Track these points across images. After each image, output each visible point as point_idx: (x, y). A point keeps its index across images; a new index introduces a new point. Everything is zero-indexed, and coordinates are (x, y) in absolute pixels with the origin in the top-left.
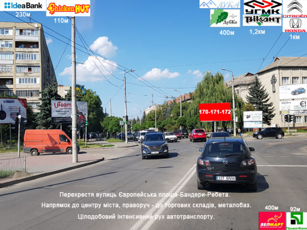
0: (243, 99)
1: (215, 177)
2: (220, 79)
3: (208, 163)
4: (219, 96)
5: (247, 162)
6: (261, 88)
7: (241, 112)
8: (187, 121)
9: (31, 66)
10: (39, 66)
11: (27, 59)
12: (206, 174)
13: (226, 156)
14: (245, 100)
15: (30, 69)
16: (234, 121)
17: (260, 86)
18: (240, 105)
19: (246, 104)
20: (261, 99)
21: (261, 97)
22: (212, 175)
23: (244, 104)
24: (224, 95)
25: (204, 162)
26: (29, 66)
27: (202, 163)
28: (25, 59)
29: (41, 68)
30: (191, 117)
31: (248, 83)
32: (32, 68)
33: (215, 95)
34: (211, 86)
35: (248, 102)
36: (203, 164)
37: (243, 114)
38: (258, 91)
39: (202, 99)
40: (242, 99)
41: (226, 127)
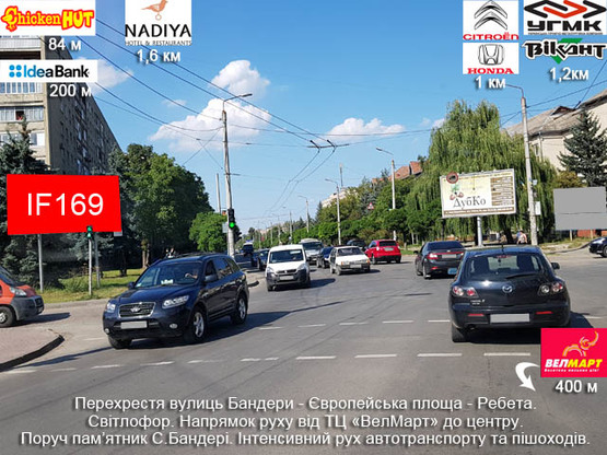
0: (551, 162)
1: (488, 315)
2: (490, 115)
3: (472, 292)
4: (489, 157)
5: (550, 287)
6: (599, 133)
7: (545, 193)
8: (409, 218)
9: (23, 107)
10: (42, 106)
11: (14, 91)
12: (469, 313)
13: (508, 278)
14: (557, 165)
15: (20, 114)
16: (531, 214)
17: (596, 130)
18: (544, 175)
19: (558, 174)
20: (599, 159)
21: (598, 156)
22: (483, 312)
23: (555, 173)
24: (502, 154)
25: (465, 291)
26: (17, 107)
27: (460, 292)
28: (9, 92)
29: (46, 110)
30: (419, 208)
31: (559, 128)
32: (27, 112)
33: (478, 153)
34: (466, 133)
35: (565, 169)
36: (461, 294)
37: (552, 197)
38: (592, 142)
39: (445, 165)
40: (548, 163)
41: (509, 230)
